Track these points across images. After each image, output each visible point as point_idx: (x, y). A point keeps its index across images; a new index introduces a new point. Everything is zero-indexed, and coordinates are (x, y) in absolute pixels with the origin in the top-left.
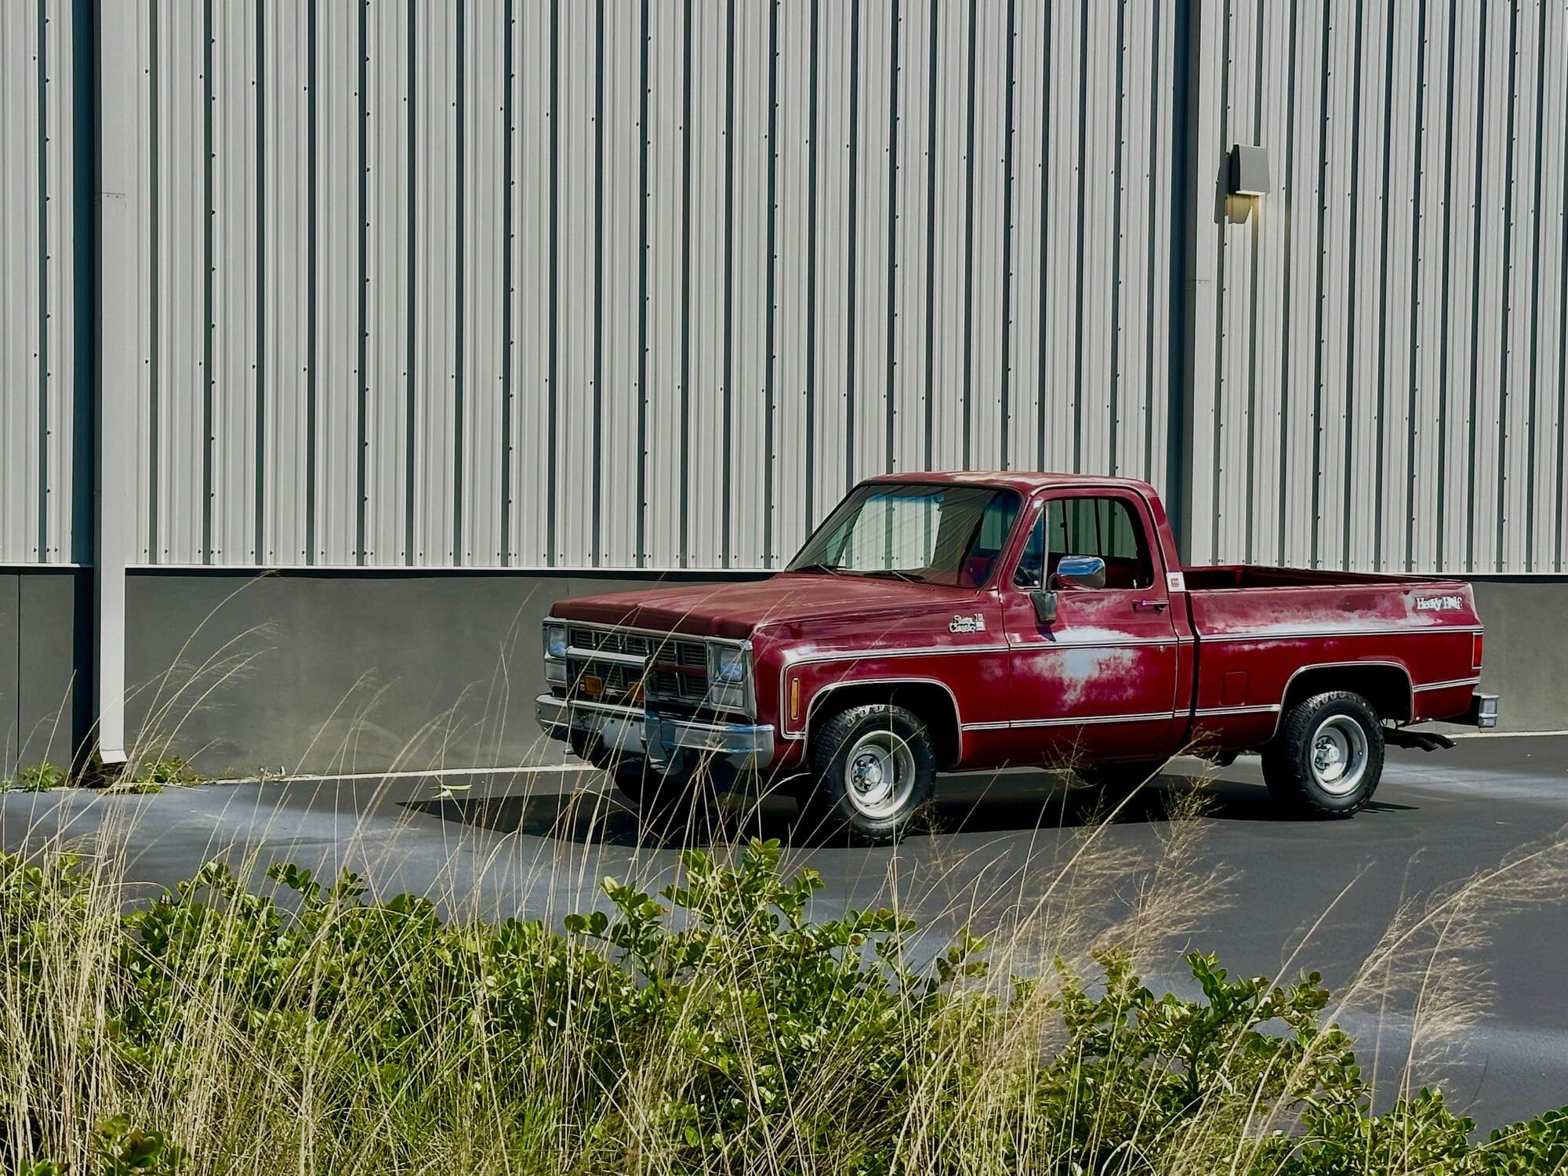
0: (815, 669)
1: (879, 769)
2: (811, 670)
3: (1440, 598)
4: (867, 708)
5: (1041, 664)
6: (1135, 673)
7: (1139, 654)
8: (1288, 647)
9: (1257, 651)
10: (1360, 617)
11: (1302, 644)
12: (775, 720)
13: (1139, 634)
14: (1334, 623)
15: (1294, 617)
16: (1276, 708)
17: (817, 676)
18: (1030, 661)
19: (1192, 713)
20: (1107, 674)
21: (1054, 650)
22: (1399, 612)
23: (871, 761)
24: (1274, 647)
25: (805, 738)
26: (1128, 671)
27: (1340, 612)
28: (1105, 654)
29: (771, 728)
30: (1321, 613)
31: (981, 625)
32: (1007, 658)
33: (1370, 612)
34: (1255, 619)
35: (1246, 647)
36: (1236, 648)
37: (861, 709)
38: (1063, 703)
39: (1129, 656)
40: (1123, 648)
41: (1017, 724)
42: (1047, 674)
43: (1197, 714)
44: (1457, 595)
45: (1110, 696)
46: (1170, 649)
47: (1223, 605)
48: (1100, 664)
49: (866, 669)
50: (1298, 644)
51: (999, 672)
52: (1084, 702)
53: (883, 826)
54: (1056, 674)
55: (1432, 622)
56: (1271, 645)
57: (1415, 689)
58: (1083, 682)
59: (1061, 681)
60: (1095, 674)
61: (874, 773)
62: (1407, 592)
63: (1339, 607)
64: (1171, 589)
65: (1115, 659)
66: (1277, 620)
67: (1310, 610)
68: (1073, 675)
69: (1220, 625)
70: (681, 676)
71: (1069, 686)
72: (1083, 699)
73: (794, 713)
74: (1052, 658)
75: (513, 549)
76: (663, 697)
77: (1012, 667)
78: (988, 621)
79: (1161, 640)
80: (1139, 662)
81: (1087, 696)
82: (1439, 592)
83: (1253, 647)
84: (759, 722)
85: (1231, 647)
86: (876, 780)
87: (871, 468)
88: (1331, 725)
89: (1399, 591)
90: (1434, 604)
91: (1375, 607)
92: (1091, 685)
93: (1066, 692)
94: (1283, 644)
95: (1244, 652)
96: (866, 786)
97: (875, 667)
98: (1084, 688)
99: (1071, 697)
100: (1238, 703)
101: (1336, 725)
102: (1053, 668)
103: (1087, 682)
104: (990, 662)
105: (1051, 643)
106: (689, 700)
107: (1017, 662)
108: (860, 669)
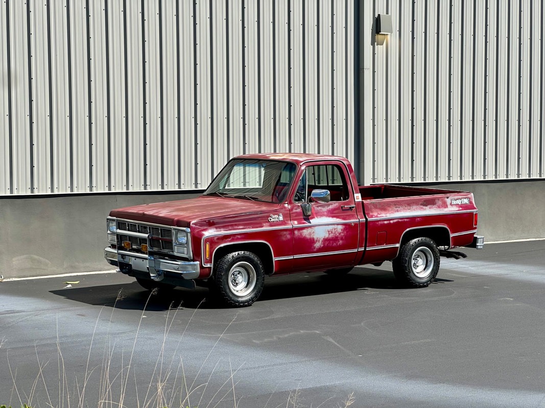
0: (215, 238)
1: (241, 277)
3: (461, 199)
4: (237, 253)
5: (306, 233)
6: (342, 234)
7: (344, 227)
8: (402, 222)
9: (390, 223)
10: (430, 208)
11: (408, 220)
12: (200, 260)
13: (344, 219)
14: (420, 211)
15: (404, 209)
16: (398, 245)
17: (216, 241)
18: (301, 231)
19: (365, 249)
20: (331, 236)
21: (310, 227)
22: (445, 205)
23: (239, 274)
24: (397, 222)
25: (212, 266)
26: (340, 234)
27: (422, 206)
28: (330, 227)
29: (198, 262)
30: (415, 207)
31: (281, 218)
32: (292, 231)
33: (434, 206)
34: (389, 211)
35: (386, 222)
36: (382, 223)
37: (234, 253)
38: (315, 248)
39: (340, 228)
40: (338, 225)
41: (296, 257)
42: (308, 237)
43: (367, 249)
44: (467, 198)
45: (333, 244)
46: (356, 224)
47: (376, 206)
48: (329, 232)
49: (236, 238)
50: (406, 220)
51: (289, 237)
52: (323, 247)
53: (244, 299)
54: (312, 237)
55: (457, 209)
56: (395, 221)
57: (452, 235)
58: (322, 239)
59: (313, 239)
60: (327, 236)
61: (240, 278)
62: (448, 198)
63: (421, 204)
64: (356, 200)
65: (335, 229)
66: (398, 211)
67: (410, 206)
68: (318, 237)
69: (375, 214)
70: (162, 241)
71: (316, 241)
72: (322, 246)
73: (207, 256)
74: (310, 230)
75: (94, 185)
76: (155, 249)
77: (294, 234)
78: (284, 216)
79: (353, 221)
80: (344, 230)
81: (324, 244)
82: (460, 197)
83: (388, 222)
84: (194, 260)
85: (380, 222)
86: (241, 281)
87: (236, 153)
88: (419, 251)
89: (445, 197)
90: (459, 202)
91: (435, 204)
92: (325, 240)
93: (315, 243)
94: (400, 220)
95: (384, 224)
96: (237, 283)
97: (239, 237)
98: (322, 241)
99: (318, 245)
100: (383, 244)
101: (421, 251)
102: (310, 234)
103: (324, 239)
104: (285, 233)
105: (309, 224)
106: (166, 251)
107: (296, 232)
108: (233, 237)
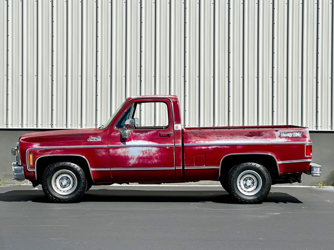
0: (38, 151)
2: (36, 152)
3: (292, 133)
5: (120, 152)
6: (157, 155)
7: (159, 149)
8: (221, 148)
9: (208, 149)
10: (255, 138)
11: (227, 147)
12: (25, 165)
13: (159, 143)
14: (242, 141)
15: (226, 138)
16: (218, 167)
17: (39, 153)
18: (116, 150)
19: (183, 167)
20: (145, 155)
21: (125, 147)
22: (273, 136)
23: (66, 179)
24: (215, 148)
25: (35, 171)
26: (154, 154)
27: (246, 137)
28: (145, 149)
30: (237, 137)
31: (99, 139)
32: (107, 150)
33: (260, 137)
34: (209, 138)
35: (203, 148)
36: (199, 148)
38: (130, 164)
39: (154, 150)
40: (152, 147)
41: (112, 169)
42: (122, 154)
43: (185, 168)
44: (300, 132)
45: (148, 161)
46: (171, 148)
47: (197, 134)
48: (143, 152)
49: (56, 151)
50: (225, 147)
51: (104, 153)
52: (138, 163)
54: (126, 154)
55: (287, 140)
56: (214, 147)
57: (279, 163)
58: (137, 157)
59: (128, 157)
60: (141, 155)
62: (277, 131)
63: (246, 135)
64: (175, 129)
65: (149, 150)
66: (218, 139)
67: (233, 136)
68: (132, 155)
69: (193, 140)
71: (131, 158)
72: (137, 162)
73: (31, 163)
74: (124, 150)
77: (109, 152)
78: (103, 138)
79: (168, 145)
80: (158, 152)
81: (138, 161)
82: (292, 131)
83: (206, 148)
84: (22, 166)
85: (197, 148)
89: (274, 131)
90: (290, 135)
91: (262, 135)
92: (139, 158)
93: (130, 160)
94: (219, 147)
95: (202, 149)
96: (63, 186)
97: (59, 151)
98: (137, 159)
99: (132, 162)
101: (251, 174)
102: (124, 152)
103: (138, 157)
104: (101, 150)
105: (124, 145)
107: (111, 151)
108: (53, 151)
